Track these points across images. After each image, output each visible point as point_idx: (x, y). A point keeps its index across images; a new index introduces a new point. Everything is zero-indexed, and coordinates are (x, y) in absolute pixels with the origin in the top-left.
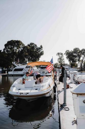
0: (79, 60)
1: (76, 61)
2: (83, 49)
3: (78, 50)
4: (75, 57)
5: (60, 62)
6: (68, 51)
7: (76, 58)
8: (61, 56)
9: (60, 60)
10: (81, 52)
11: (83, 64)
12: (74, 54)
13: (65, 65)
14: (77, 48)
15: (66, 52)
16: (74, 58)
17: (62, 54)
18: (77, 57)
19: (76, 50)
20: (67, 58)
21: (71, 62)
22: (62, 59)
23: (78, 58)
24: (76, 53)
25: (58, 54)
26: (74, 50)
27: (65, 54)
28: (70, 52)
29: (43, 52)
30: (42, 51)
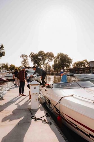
0: (44, 64)
1: (41, 64)
2: (48, 53)
3: (43, 53)
5: (24, 65)
6: (32, 54)
7: (41, 62)
8: (25, 58)
9: (24, 62)
10: (46, 55)
11: (47, 68)
12: (39, 57)
13: (29, 68)
14: (42, 51)
15: (31, 55)
16: (39, 61)
17: (26, 56)
19: (41, 53)
20: (32, 61)
21: (36, 65)
22: (26, 61)
23: (43, 61)
24: (41, 56)
25: (23, 56)
26: (39, 52)
27: (30, 56)
28: (35, 55)
29: (4, 52)
30: (2, 51)
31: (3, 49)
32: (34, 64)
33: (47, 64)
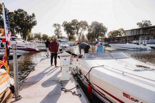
0: (77, 33)
1: (75, 34)
2: (81, 21)
3: (76, 22)
4: (74, 29)
5: (57, 35)
6: (65, 23)
7: (74, 31)
8: (58, 27)
9: (56, 32)
10: (79, 24)
11: (81, 38)
12: (72, 26)
13: (62, 37)
14: (75, 20)
15: (63, 24)
16: (72, 30)
17: (59, 25)
18: (75, 29)
19: (74, 22)
20: (65, 30)
21: (69, 34)
22: (59, 31)
23: (76, 31)
24: (74, 25)
25: (55, 25)
26: (72, 21)
27: (62, 25)
28: (68, 24)
29: (36, 21)
30: (34, 20)
31: (35, 18)
32: (68, 33)
33: (81, 33)
